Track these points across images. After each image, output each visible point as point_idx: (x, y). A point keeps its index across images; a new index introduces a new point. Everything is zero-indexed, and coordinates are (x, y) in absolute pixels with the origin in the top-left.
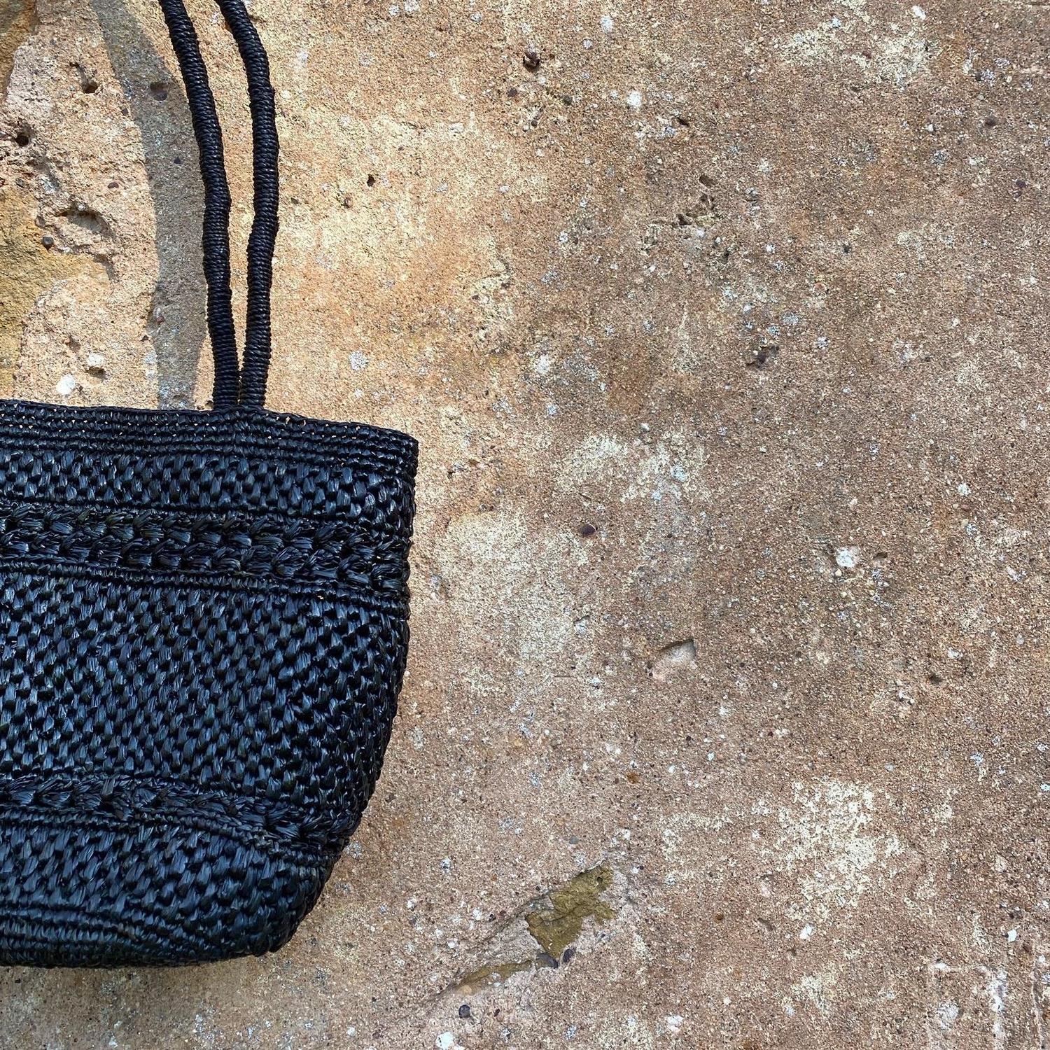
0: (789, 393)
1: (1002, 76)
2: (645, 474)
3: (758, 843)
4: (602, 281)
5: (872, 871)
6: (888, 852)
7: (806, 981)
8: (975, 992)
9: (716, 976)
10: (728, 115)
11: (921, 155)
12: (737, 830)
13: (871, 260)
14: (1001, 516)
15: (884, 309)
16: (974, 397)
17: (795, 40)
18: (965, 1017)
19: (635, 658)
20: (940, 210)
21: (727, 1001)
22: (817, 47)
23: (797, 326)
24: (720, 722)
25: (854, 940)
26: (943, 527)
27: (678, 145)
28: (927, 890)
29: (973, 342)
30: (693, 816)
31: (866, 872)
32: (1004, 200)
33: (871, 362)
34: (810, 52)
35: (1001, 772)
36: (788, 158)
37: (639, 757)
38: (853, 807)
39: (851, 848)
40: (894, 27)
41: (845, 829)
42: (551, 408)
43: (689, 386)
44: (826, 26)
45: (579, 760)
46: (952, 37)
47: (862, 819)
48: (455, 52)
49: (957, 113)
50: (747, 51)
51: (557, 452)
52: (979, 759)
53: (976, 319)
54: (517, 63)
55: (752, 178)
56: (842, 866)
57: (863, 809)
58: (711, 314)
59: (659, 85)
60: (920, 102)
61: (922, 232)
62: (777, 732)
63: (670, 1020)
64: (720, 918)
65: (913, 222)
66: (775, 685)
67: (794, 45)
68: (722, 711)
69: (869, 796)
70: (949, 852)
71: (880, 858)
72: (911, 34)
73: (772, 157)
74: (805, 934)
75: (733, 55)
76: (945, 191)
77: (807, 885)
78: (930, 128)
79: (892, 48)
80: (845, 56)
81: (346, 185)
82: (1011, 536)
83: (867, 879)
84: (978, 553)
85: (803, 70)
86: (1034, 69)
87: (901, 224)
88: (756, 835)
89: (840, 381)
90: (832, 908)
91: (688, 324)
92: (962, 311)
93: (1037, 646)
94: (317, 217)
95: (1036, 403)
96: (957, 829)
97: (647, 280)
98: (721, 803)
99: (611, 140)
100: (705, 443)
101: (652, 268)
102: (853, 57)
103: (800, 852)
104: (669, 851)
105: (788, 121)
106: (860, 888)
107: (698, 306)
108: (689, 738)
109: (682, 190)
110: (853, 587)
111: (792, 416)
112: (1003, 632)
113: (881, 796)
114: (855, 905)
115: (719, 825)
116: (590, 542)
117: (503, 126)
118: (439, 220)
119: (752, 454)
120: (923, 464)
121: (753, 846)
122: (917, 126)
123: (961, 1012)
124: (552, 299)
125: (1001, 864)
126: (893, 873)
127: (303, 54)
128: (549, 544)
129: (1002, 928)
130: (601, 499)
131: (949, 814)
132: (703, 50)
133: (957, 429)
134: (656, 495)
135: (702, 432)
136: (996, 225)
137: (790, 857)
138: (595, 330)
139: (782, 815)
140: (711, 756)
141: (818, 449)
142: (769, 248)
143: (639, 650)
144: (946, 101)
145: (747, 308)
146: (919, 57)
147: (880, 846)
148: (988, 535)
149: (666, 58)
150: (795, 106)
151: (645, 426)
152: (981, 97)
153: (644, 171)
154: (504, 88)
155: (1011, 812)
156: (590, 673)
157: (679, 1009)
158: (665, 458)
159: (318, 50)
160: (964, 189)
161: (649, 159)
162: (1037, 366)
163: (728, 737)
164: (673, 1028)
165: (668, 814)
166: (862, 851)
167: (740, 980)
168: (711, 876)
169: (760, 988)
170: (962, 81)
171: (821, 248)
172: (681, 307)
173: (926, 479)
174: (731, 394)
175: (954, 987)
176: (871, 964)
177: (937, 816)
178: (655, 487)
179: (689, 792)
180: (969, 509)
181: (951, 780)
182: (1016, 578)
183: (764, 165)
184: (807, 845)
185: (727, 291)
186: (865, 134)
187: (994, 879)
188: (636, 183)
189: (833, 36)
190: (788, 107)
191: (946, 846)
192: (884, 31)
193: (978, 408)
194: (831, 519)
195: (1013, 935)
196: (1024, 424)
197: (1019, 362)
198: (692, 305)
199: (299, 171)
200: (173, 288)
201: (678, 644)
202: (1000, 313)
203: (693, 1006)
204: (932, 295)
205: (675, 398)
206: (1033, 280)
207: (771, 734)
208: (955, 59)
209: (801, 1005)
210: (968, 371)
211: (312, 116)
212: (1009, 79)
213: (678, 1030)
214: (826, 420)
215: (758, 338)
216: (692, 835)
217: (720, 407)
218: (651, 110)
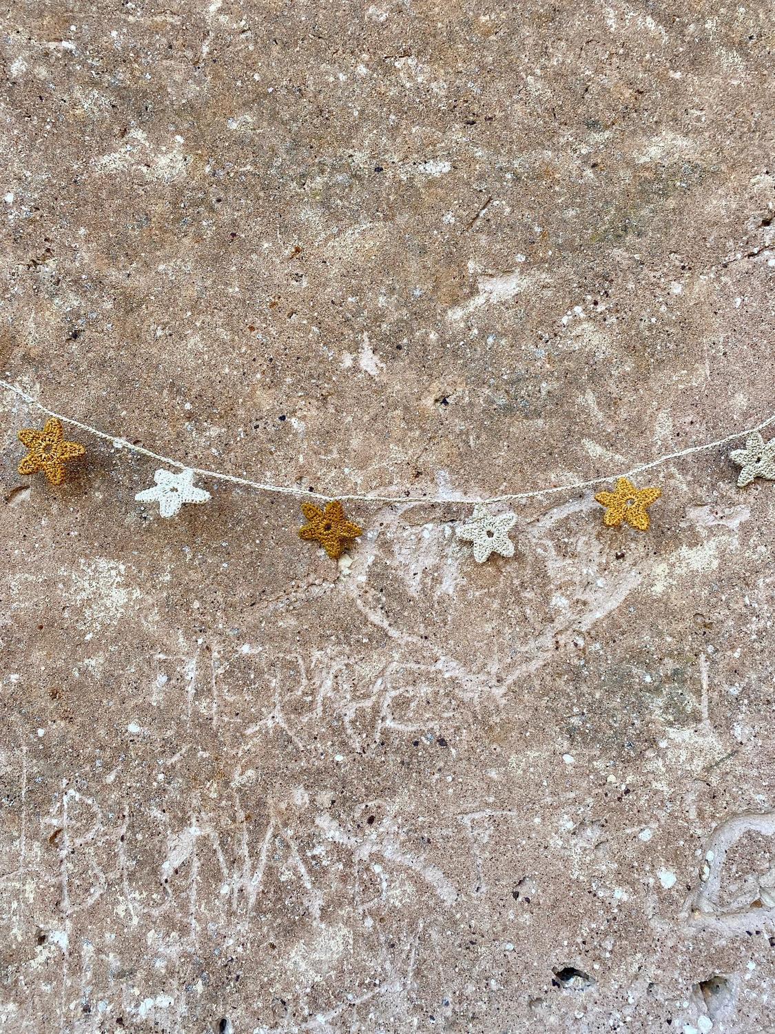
0: (89, 355)
1: (228, 173)
2: (8, 399)
3: (62, 590)
5: (126, 606)
6: (134, 597)
7: (87, 661)
8: (178, 669)
9: (37, 655)
10: (62, 204)
11: (176, 220)
12: (50, 584)
13: (141, 282)
14: (209, 421)
15: (147, 308)
16: (198, 354)
17: (105, 159)
18: (171, 682)
20: (182, 251)
21: (43, 668)
22: (118, 162)
23: (96, 318)
24: (42, 527)
25: (114, 641)
26: (174, 426)
27: (32, 221)
28: (155, 616)
29: (198, 324)
30: (27, 575)
31: (122, 607)
32: (223, 244)
33: (137, 337)
34: (114, 166)
35: (200, 557)
36: (95, 226)
38: (113, 573)
39: (113, 594)
40: (164, 148)
41: (109, 584)
43: (33, 353)
44: (123, 150)
46: (200, 152)
47: (118, 579)
49: (200, 195)
50: (75, 167)
52: (187, 550)
53: (201, 312)
55: (75, 238)
56: (108, 604)
57: (119, 574)
58: (48, 313)
59: (24, 189)
60: (178, 191)
61: (172, 264)
62: (72, 533)
63: (12, 676)
64: (41, 627)
65: (167, 258)
66: (72, 509)
67: (104, 162)
68: (43, 522)
69: (122, 567)
70: (168, 598)
71: (130, 600)
72: (175, 151)
73: (88, 226)
74: (88, 637)
75: (67, 170)
76: (186, 241)
77: (88, 612)
78: (182, 206)
79: (163, 161)
80: (134, 167)
82: (214, 431)
83: (123, 610)
84: (193, 440)
85: (110, 176)
86: (248, 167)
87: (160, 260)
88: (61, 586)
89: (119, 348)
90: (102, 624)
91: (35, 319)
92: (193, 308)
93: (225, 490)
95: (235, 358)
96: (172, 586)
97: (13, 295)
98: (42, 569)
100: (40, 382)
101: (16, 289)
102: (139, 167)
103: (84, 595)
104: (14, 592)
105: (99, 205)
106: (119, 615)
107: (40, 308)
108: (25, 536)
109: (34, 246)
110: (120, 458)
111: (90, 366)
112: (206, 483)
113: (130, 567)
114: (116, 623)
115: (40, 580)
119: (66, 388)
120: (165, 391)
121: (59, 591)
122: (175, 204)
123: (169, 680)
125: (196, 604)
126: (137, 608)
129: (194, 637)
131: (168, 578)
132: (49, 168)
133: (187, 373)
134: (14, 410)
135: (39, 377)
136: (216, 259)
137: (78, 598)
139: (74, 576)
140: (37, 545)
141: (104, 385)
142: (84, 277)
144: (194, 189)
145: (69, 309)
146: (180, 165)
147: (130, 593)
148: (201, 431)
149: (28, 174)
150: (103, 197)
151: (8, 373)
152: (214, 186)
153: (13, 237)
155: (205, 578)
157: (17, 671)
160: (199, 238)
161: (16, 230)
162: (236, 338)
163: (47, 535)
164: (14, 680)
165: (13, 574)
166: (119, 597)
167: (50, 658)
168: (36, 605)
169: (60, 663)
170: (204, 177)
171: (114, 275)
172: (30, 310)
173: (166, 400)
174: (57, 355)
175: (168, 668)
176: (123, 654)
177: (161, 579)
178: (14, 406)
179: (26, 564)
180: (190, 416)
181: (171, 560)
182: (216, 454)
183: (82, 231)
184: (88, 592)
185: (56, 301)
186: (144, 210)
187: (192, 612)
189: (127, 156)
190: (98, 197)
191: (165, 594)
192: (157, 150)
193: (200, 361)
194: (110, 422)
195: (200, 641)
196: (227, 370)
197: (225, 335)
198: (36, 309)
201: (22, 488)
202: (216, 308)
203: (25, 668)
204: (175, 300)
205: (26, 358)
206: (237, 289)
207: (69, 534)
208: (200, 165)
209: (84, 672)
210: (194, 341)
212: (232, 175)
213: (16, 681)
214: (109, 369)
215: (73, 325)
216: (26, 585)
217: (50, 363)
218: (19, 202)
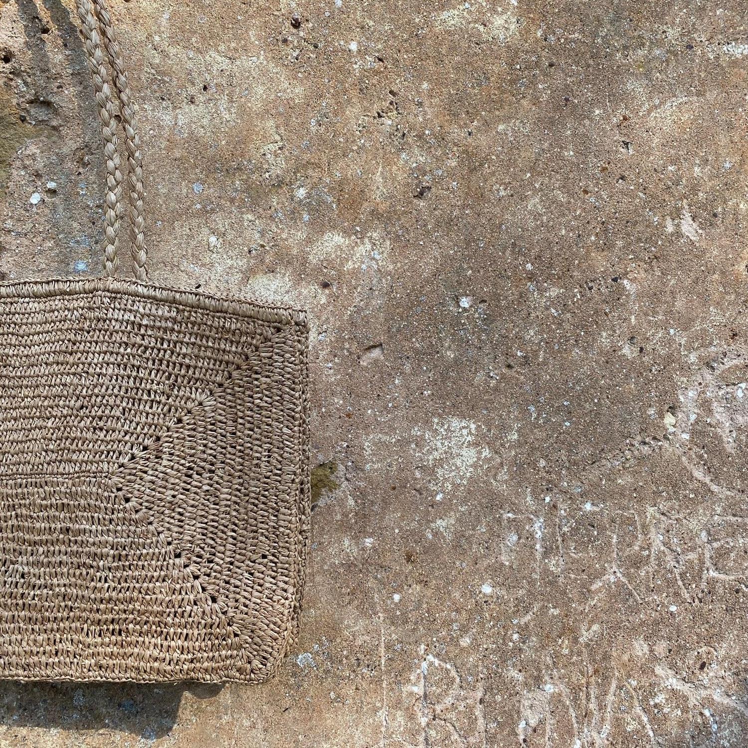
0: (437, 213)
1: (559, 39)
2: (358, 255)
3: (414, 450)
4: (334, 147)
5: (475, 466)
6: (483, 456)
7: (439, 522)
8: (527, 528)
9: (392, 517)
10: (405, 56)
11: (513, 82)
12: (403, 443)
13: (483, 140)
14: (549, 281)
15: (489, 167)
16: (537, 216)
17: (445, 15)
18: (521, 541)
19: (351, 353)
20: (521, 112)
21: (397, 531)
22: (456, 19)
23: (442, 175)
24: (396, 387)
25: (464, 502)
26: (517, 286)
27: (377, 73)
28: (503, 475)
29: (537, 186)
30: (380, 435)
31: (471, 466)
32: (557, 108)
33: (481, 197)
34: (452, 22)
35: (544, 416)
36: (439, 82)
37: (352, 405)
38: (465, 432)
39: (464, 453)
40: (500, 9)
41: (460, 443)
42: (306, 217)
43: (382, 208)
44: (461, 8)
45: (320, 406)
46: (532, 16)
47: (469, 438)
48: (252, 17)
49: (533, 59)
50: (417, 20)
51: (309, 241)
52: (532, 408)
53: (540, 174)
54: (287, 24)
55: (418, 92)
56: (459, 463)
57: (470, 433)
58: (395, 168)
59: (367, 39)
60: (513, 53)
61: (511, 125)
62: (425, 392)
63: (367, 540)
64: (394, 488)
65: (507, 119)
66: (425, 368)
67: (443, 18)
68: (397, 382)
69: (473, 426)
70: (516, 456)
71: (479, 459)
72: (509, 13)
73: (430, 81)
74: (439, 497)
75: (409, 22)
76: (524, 102)
77: (440, 472)
78: (518, 67)
79: (499, 21)
80: (472, 25)
81: (192, 90)
82: (554, 292)
83: (472, 469)
84: (535, 300)
85: (448, 32)
86: (577, 35)
87: (499, 120)
88: (413, 446)
89: (464, 207)
90: (453, 484)
91: (382, 173)
92: (532, 169)
93: (565, 350)
94: (175, 108)
95: (571, 221)
96: (519, 444)
97: (360, 148)
98: (395, 429)
99: (340, 69)
100: (390, 239)
101: (362, 141)
102: (477, 25)
103: (436, 454)
104: (367, 453)
105: (439, 60)
106: (468, 474)
107: (388, 163)
108: (379, 395)
109: (379, 98)
110: (468, 317)
111: (438, 225)
112: (547, 343)
113: (480, 426)
114: (465, 483)
115: (394, 440)
116: (327, 291)
117: (278, 59)
118: (243, 111)
119: (416, 246)
120: (508, 252)
121: (412, 452)
122: (511, 65)
123: (519, 538)
124: (306, 157)
125: (542, 463)
126: (485, 467)
127: (166, 16)
128: (305, 292)
129: (542, 496)
130: (333, 268)
131: (516, 437)
132: (392, 19)
133: (527, 234)
134: (364, 266)
135: (389, 233)
136: (552, 122)
137: (431, 457)
138: (331, 174)
139: (427, 435)
140: (390, 405)
141: (451, 243)
142: (427, 132)
143: (353, 349)
144: (527, 52)
145: (415, 165)
146: (513, 27)
147: (480, 453)
148: (541, 291)
149: (371, 23)
150: (444, 52)
151: (358, 228)
152: (547, 51)
153: (359, 87)
154: (280, 37)
155: (549, 437)
156: (327, 361)
157: (371, 535)
158: (369, 246)
159: (174, 14)
160: (536, 101)
161: (361, 81)
162: (572, 200)
163: (399, 395)
164: (368, 544)
165: (367, 434)
166: (469, 455)
167: (404, 520)
168: (389, 466)
169: (414, 525)
170: (537, 41)
171: (456, 132)
172: (378, 164)
173: (509, 261)
174: (405, 212)
175: (516, 526)
176: (473, 514)
177: (509, 438)
178: (363, 263)
179: (379, 423)
180: (531, 277)
181: (517, 419)
182: (555, 315)
183: (425, 85)
184: (440, 451)
185: (404, 155)
186: (482, 69)
187: (538, 470)
188: (354, 93)
189: (465, 13)
190: (439, 53)
191: (513, 453)
192: (494, 11)
193: (539, 222)
194: (457, 281)
195: (548, 499)
196: (563, 232)
197: (562, 198)
198: (384, 162)
199: (164, 82)
200: (95, 146)
201: (374, 347)
202: (553, 171)
203: (379, 533)
204: (515, 160)
205: (374, 213)
206: (572, 153)
207: (422, 394)
208: (533, 29)
209: (436, 534)
210: (534, 203)
211: (172, 51)
212: (562, 41)
213: (371, 546)
214: (456, 228)
215: (420, 182)
216: (380, 445)
217: (399, 219)
218: (363, 52)
